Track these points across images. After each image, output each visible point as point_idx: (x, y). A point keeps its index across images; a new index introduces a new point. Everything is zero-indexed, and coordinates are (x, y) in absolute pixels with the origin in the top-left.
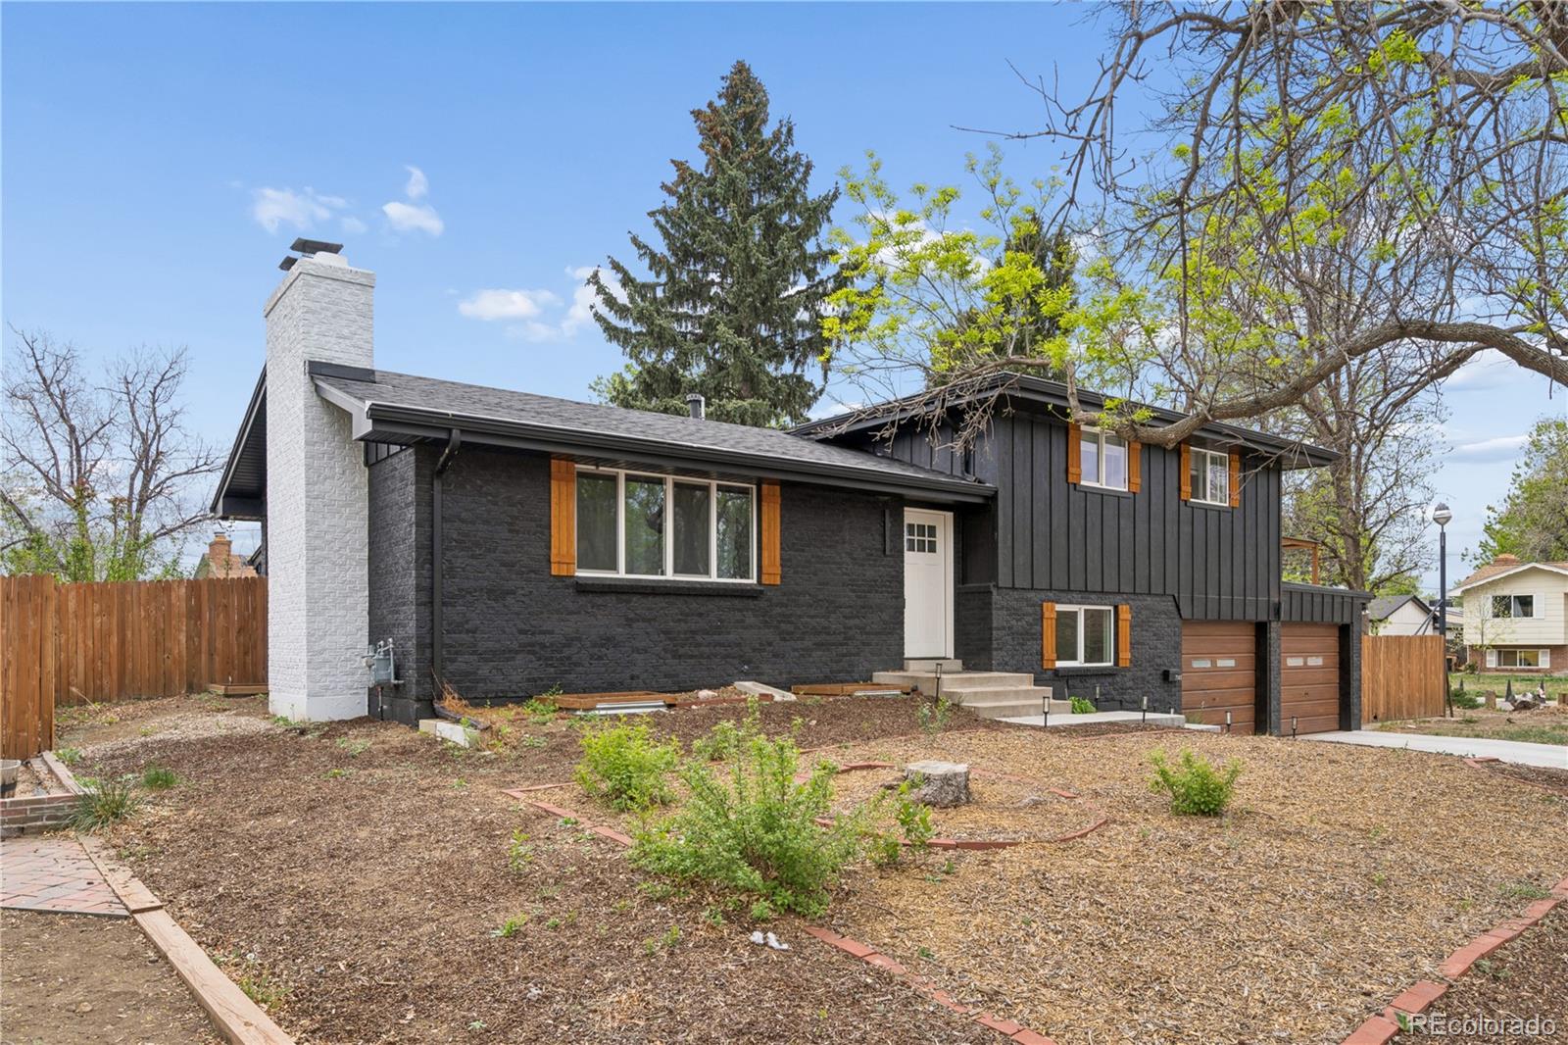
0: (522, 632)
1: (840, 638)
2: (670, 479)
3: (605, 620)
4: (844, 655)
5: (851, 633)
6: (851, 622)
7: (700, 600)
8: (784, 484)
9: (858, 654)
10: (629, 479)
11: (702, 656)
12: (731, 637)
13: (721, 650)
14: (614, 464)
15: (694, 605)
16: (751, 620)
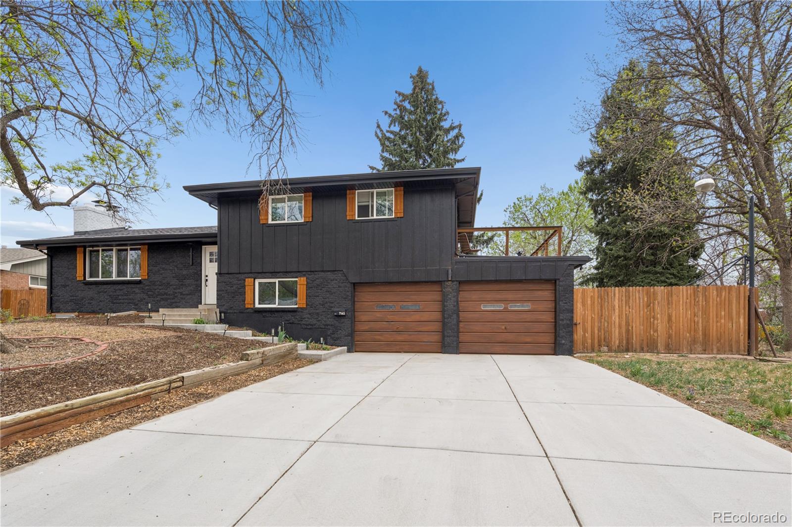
0: (71, 296)
1: (172, 297)
2: (114, 248)
3: (91, 292)
4: (174, 303)
5: (176, 295)
6: (177, 291)
7: (121, 285)
8: (148, 244)
9: (179, 302)
10: (103, 250)
11: (121, 303)
12: (131, 297)
13: (126, 301)
14: (98, 246)
15: (119, 287)
16: (137, 291)
